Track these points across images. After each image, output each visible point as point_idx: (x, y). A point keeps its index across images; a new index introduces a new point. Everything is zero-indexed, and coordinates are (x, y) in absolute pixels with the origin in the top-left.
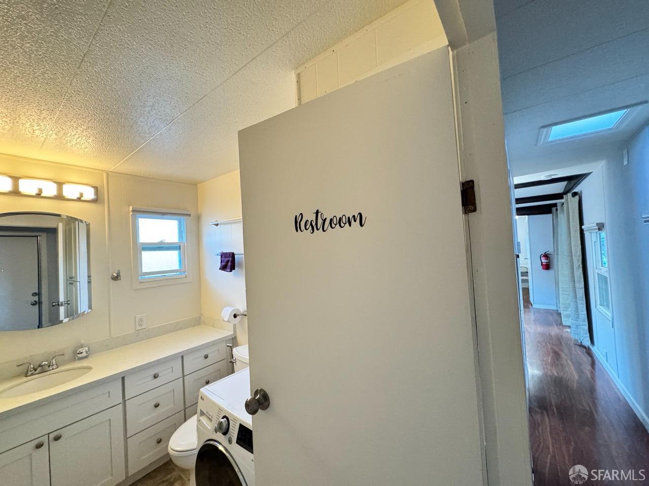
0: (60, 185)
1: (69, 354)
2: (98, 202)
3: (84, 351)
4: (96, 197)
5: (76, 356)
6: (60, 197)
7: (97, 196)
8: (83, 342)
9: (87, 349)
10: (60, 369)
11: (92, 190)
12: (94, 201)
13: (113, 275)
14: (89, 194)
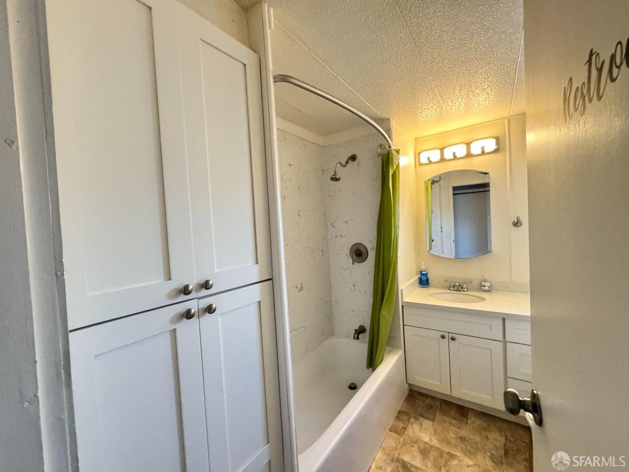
0: (468, 145)
1: (476, 284)
2: (500, 151)
3: (486, 285)
4: (497, 146)
5: (481, 288)
6: (469, 155)
7: (499, 145)
8: (486, 278)
9: (489, 284)
10: (469, 293)
11: (494, 141)
12: (496, 151)
13: (514, 221)
14: (491, 145)
